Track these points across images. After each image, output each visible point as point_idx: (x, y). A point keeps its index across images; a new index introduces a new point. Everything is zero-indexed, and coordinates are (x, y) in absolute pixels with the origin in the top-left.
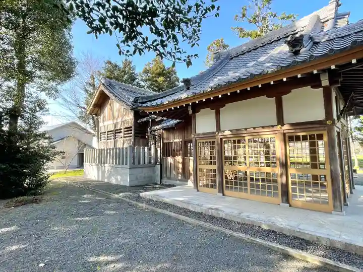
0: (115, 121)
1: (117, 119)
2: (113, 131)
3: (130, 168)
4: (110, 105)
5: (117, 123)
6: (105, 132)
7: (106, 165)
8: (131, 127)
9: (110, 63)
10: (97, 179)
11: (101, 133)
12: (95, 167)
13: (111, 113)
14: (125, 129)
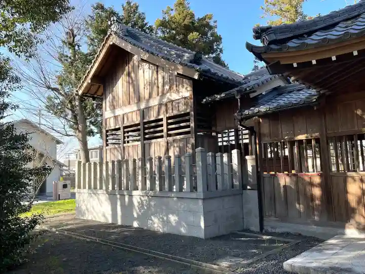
0: (143, 106)
1: (148, 101)
2: (138, 125)
3: (204, 199)
4: (129, 74)
5: (148, 108)
6: (119, 129)
7: (135, 193)
8: (188, 114)
9: (101, 7)
10: (110, 221)
11: (107, 131)
12: (103, 197)
13: (132, 90)
14: (168, 118)
